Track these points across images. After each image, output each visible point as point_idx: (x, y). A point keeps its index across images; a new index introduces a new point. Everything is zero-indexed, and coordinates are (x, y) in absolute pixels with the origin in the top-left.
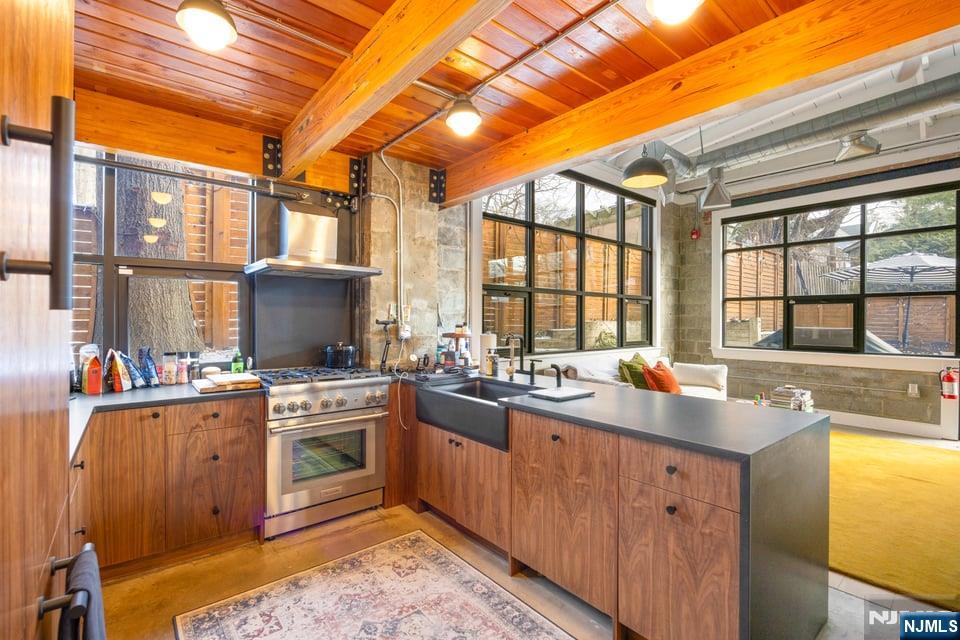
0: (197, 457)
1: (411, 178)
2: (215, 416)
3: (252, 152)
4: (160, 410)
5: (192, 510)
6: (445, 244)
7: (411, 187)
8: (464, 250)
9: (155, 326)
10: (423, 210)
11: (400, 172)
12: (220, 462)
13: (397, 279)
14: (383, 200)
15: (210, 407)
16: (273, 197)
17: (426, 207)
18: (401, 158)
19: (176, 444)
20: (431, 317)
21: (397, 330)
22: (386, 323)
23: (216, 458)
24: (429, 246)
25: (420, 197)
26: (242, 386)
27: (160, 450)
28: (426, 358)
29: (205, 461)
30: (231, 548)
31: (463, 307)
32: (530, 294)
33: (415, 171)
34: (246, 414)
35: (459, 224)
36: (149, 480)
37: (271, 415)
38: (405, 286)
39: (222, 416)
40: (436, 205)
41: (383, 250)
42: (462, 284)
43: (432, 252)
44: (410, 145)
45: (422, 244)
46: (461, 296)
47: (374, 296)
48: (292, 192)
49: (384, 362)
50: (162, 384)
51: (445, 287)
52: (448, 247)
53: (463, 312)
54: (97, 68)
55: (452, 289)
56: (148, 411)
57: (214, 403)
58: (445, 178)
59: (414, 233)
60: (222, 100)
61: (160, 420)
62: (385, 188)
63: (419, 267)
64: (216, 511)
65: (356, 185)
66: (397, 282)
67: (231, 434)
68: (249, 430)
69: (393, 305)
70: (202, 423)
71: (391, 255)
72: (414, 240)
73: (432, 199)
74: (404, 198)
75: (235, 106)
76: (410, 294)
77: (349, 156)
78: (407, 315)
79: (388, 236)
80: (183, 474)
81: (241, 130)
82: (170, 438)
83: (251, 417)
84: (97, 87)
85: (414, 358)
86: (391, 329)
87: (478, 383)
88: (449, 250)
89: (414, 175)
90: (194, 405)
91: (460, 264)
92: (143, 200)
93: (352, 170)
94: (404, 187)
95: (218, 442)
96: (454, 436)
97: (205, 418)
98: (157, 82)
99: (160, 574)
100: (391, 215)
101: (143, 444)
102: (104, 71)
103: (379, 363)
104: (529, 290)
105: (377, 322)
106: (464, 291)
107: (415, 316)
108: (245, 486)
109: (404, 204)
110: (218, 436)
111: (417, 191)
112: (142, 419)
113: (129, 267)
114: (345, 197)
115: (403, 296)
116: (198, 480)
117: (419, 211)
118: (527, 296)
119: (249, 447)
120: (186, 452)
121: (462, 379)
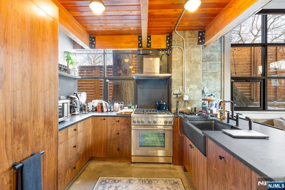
0: (114, 133)
1: (190, 37)
2: (118, 121)
3: (135, 42)
4: (106, 118)
5: (113, 147)
6: (210, 61)
7: (189, 41)
8: (220, 62)
9: (124, 95)
10: (195, 49)
11: (184, 36)
12: (120, 135)
13: (183, 77)
14: (177, 48)
15: (118, 119)
16: (142, 54)
17: (197, 47)
18: (184, 30)
19: (109, 128)
20: (199, 92)
21: (182, 97)
22: (177, 95)
23: (118, 134)
24: (198, 63)
25: (193, 43)
26: (127, 113)
27: (106, 129)
28: (195, 108)
29: (116, 134)
30: (123, 162)
31: (220, 87)
32: (264, 80)
33: (191, 34)
34: (127, 122)
35: (217, 52)
36: (103, 136)
37: (132, 124)
38: (186, 80)
39: (120, 122)
40: (201, 46)
41: (178, 67)
42: (219, 77)
43: (199, 65)
44: (184, 24)
45: (194, 63)
46: (218, 83)
47: (174, 84)
48: (147, 52)
49: (177, 109)
50: (114, 111)
51: (210, 79)
52: (211, 62)
53: (220, 90)
54: (95, 29)
55: (213, 80)
56: (103, 118)
57: (118, 117)
58: (205, 33)
59: (191, 59)
60: (122, 28)
61: (105, 121)
62: (178, 43)
63: (193, 72)
64: (118, 150)
65: (168, 45)
66: (183, 79)
67: (123, 127)
68: (127, 127)
69: (181, 87)
70: (116, 123)
71: (181, 68)
72: (191, 61)
73: (199, 43)
74: (186, 45)
75: (126, 29)
76: (189, 84)
77: (166, 35)
78: (187, 91)
79: (179, 61)
80: (111, 136)
81: (132, 36)
82: (108, 126)
83: (128, 123)
84: (99, 34)
85: (189, 108)
86: (180, 97)
87: (213, 122)
88: (212, 64)
89: (190, 35)
90: (113, 117)
91: (218, 69)
92: (121, 62)
93: (167, 40)
94: (186, 41)
95: (119, 129)
96: (192, 144)
97: (116, 122)
98: (107, 28)
99: (106, 163)
100: (180, 53)
101: (102, 127)
102: (97, 29)
103: (176, 109)
104: (263, 78)
105: (174, 94)
106: (220, 81)
107: (191, 92)
108: (127, 144)
109: (186, 48)
110: (119, 127)
111: (192, 42)
112: (102, 120)
113: (109, 79)
114: (165, 50)
115: (185, 84)
116: (114, 139)
117: (193, 49)
118: (262, 81)
119: (127, 132)
120: (111, 131)
121: (204, 119)
